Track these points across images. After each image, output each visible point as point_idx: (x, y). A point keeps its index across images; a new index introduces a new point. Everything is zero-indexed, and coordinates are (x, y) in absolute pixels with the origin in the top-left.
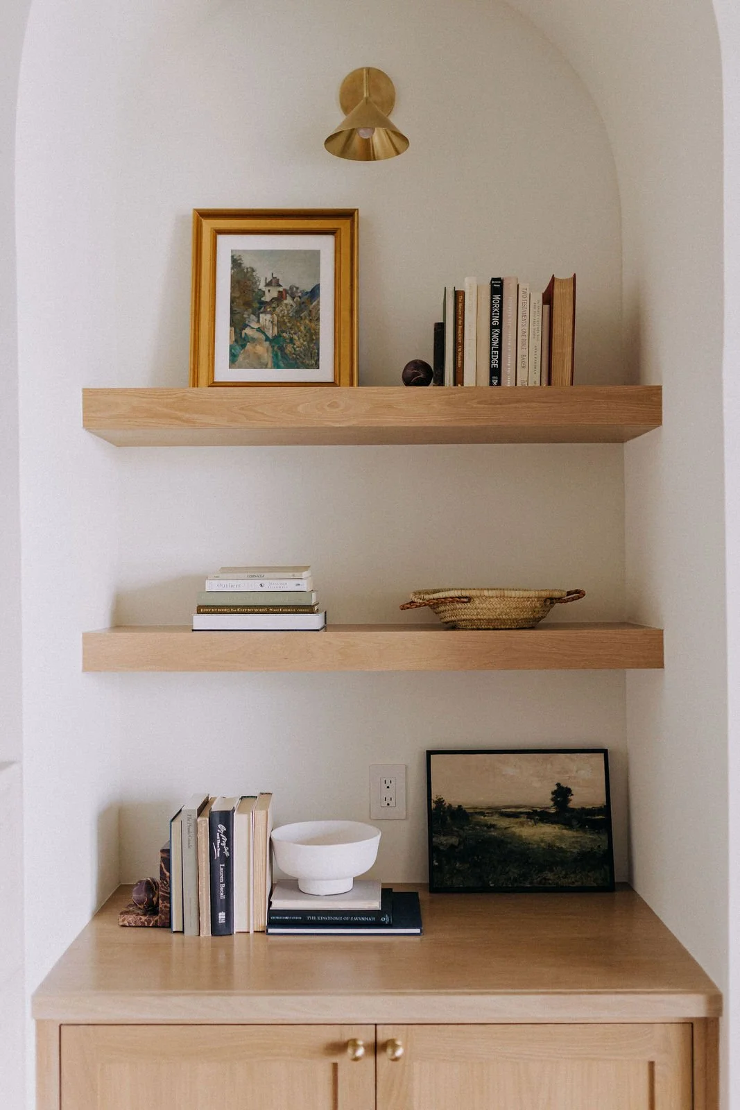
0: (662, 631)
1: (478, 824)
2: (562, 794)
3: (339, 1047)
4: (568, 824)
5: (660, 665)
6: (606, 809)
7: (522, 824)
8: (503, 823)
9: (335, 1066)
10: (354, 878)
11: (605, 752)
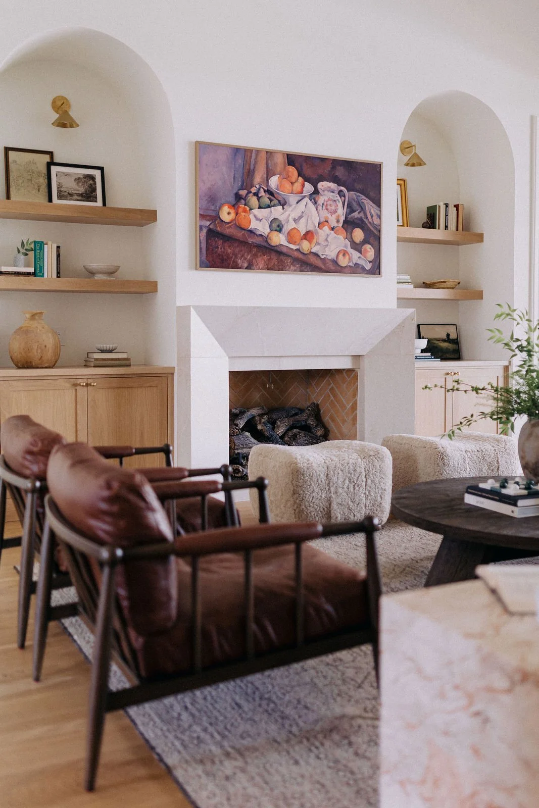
0: (482, 291)
1: (432, 343)
2: (448, 335)
3: (448, 374)
4: (450, 342)
5: (482, 298)
6: (457, 339)
7: (441, 343)
8: (437, 342)
9: (446, 378)
10: (421, 350)
11: (456, 325)
